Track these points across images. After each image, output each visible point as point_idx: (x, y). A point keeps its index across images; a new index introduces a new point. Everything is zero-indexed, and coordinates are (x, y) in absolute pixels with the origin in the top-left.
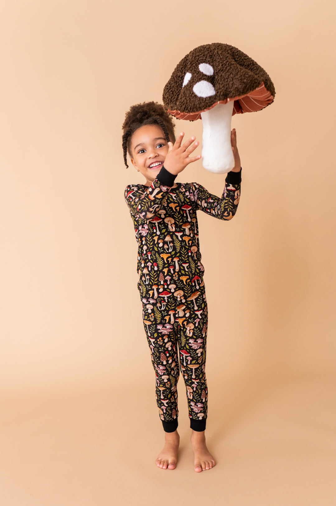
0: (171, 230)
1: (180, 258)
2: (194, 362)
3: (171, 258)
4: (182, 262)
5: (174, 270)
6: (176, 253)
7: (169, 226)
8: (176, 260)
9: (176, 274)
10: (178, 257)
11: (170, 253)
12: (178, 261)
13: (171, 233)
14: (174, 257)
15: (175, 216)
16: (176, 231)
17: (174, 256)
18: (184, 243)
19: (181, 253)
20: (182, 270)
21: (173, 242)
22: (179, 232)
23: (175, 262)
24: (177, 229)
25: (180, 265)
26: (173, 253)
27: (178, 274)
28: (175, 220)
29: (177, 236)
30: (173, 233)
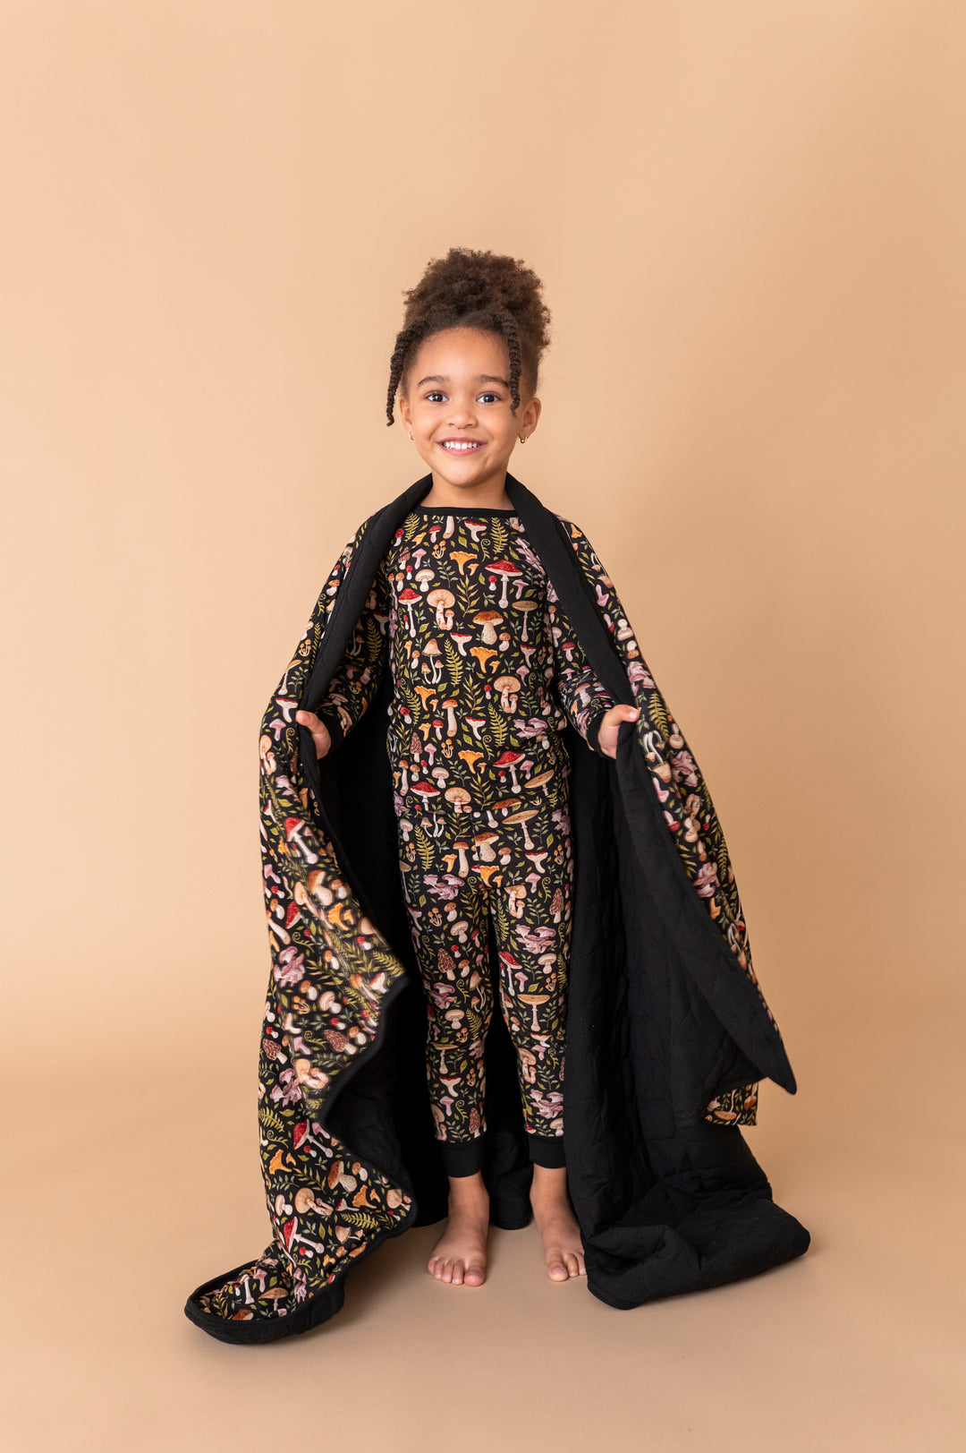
0: (442, 626)
1: (462, 702)
2: (534, 987)
3: (436, 701)
4: (464, 714)
5: (444, 731)
6: (450, 689)
7: (439, 616)
8: (449, 706)
9: (449, 742)
10: (453, 698)
11: (435, 686)
12: (456, 710)
13: (441, 635)
14: (445, 699)
15: (459, 588)
16: (454, 630)
17: (443, 696)
18: (474, 665)
19: (463, 690)
20: (466, 733)
21: (442, 658)
22: (461, 633)
23: (446, 711)
24: (457, 624)
25: (460, 721)
26: (443, 687)
27: (454, 743)
28: (457, 599)
29: (455, 645)
30: (447, 633)
